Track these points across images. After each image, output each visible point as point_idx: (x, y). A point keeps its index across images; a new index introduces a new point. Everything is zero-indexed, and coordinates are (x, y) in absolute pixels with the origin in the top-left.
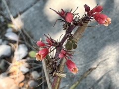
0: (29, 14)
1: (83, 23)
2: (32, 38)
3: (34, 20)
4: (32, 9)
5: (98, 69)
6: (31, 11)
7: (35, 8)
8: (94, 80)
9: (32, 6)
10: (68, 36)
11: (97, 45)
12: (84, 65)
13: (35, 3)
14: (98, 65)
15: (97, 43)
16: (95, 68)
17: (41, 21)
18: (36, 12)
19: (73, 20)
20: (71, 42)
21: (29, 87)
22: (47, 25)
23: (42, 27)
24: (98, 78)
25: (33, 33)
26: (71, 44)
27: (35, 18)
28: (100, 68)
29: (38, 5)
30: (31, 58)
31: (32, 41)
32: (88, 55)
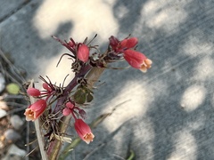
0: (9, 25)
1: (104, 62)
2: (13, 63)
3: (17, 35)
4: (13, 18)
5: (113, 115)
6: (11, 21)
7: (18, 16)
8: (107, 132)
9: (13, 13)
10: (79, 81)
11: (113, 79)
12: (93, 108)
13: (18, 9)
14: (114, 110)
15: (114, 76)
16: (110, 114)
17: (27, 37)
18: (20, 22)
19: (89, 58)
20: (84, 91)
21: (5, 139)
22: (36, 45)
23: (28, 47)
24: (114, 129)
25: (14, 56)
26: (84, 95)
27: (17, 32)
28: (117, 114)
29: (23, 11)
30: (9, 94)
31: (12, 68)
32: (100, 94)
